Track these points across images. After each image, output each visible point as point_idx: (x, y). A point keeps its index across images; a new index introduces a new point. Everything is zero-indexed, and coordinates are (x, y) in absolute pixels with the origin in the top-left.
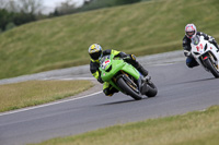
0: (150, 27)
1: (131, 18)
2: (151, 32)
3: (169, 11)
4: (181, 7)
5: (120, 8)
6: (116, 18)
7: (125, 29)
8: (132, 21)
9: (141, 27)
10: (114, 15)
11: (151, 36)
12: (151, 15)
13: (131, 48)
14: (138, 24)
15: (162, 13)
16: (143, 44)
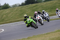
0: (11, 15)
1: (6, 13)
2: (12, 16)
3: (16, 10)
4: (20, 9)
5: (3, 10)
6: (2, 13)
7: (4, 16)
8: (6, 14)
9: (9, 15)
10: (2, 12)
11: (11, 18)
12: (12, 12)
13: (6, 21)
14: (8, 14)
15: (15, 11)
16: (9, 20)
